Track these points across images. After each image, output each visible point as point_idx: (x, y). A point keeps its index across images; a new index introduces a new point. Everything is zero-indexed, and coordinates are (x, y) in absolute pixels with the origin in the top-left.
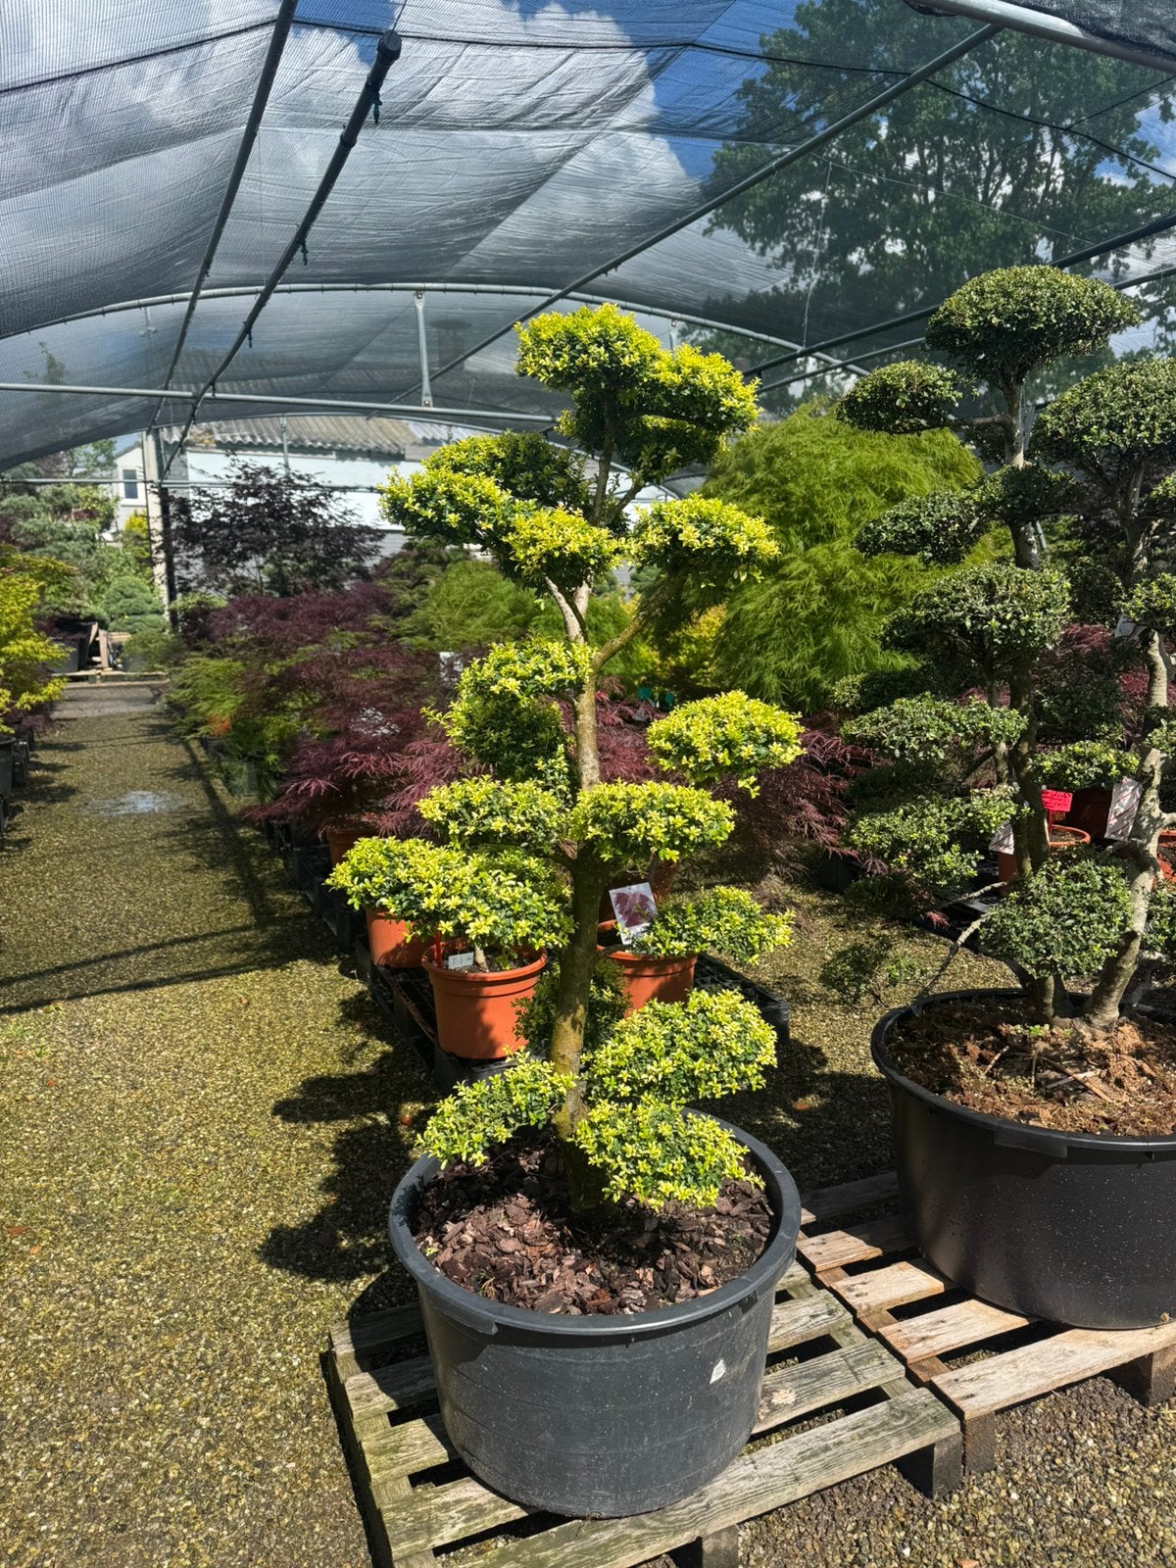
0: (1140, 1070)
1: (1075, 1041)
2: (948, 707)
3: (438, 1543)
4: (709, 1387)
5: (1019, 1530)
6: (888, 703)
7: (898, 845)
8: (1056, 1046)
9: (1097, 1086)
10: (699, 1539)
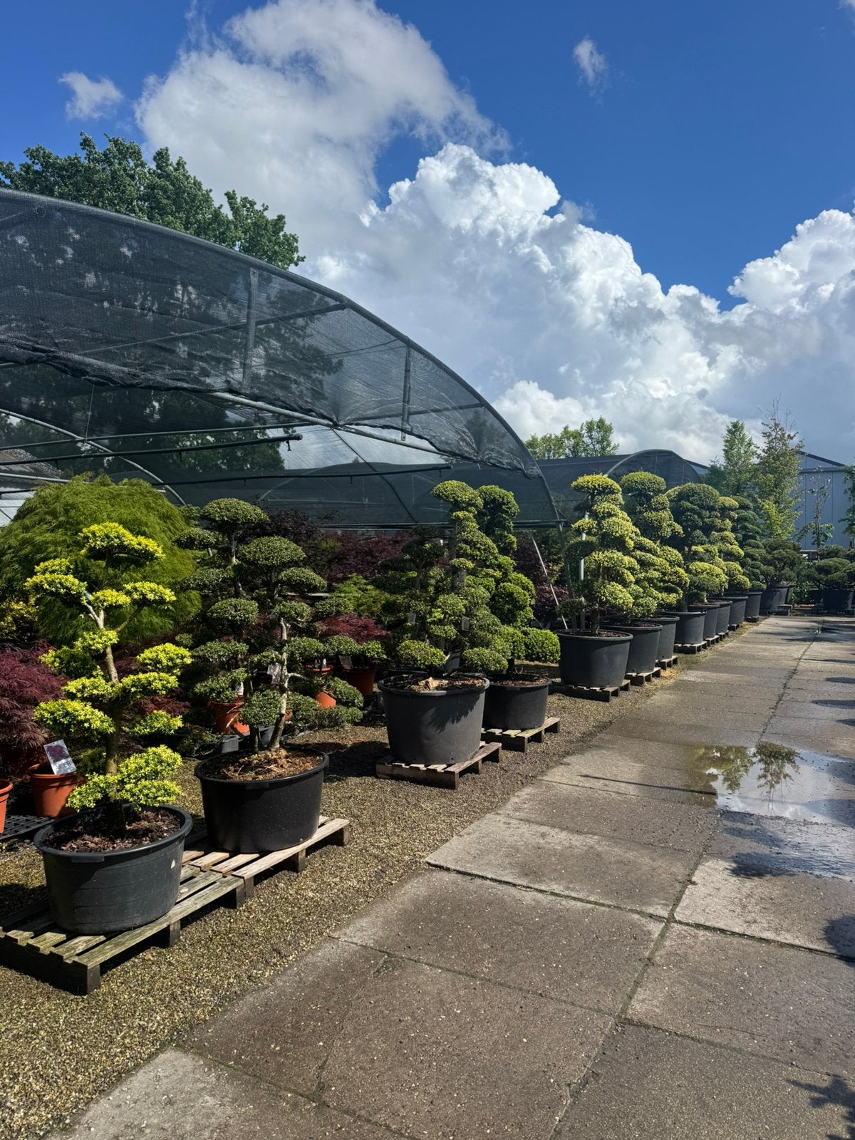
0: (288, 762)
1: (266, 757)
2: (225, 644)
3: (78, 952)
4: (171, 869)
5: (264, 906)
6: (204, 644)
7: (212, 690)
8: (260, 760)
9: (275, 769)
10: (169, 926)
